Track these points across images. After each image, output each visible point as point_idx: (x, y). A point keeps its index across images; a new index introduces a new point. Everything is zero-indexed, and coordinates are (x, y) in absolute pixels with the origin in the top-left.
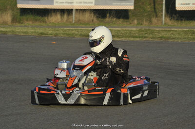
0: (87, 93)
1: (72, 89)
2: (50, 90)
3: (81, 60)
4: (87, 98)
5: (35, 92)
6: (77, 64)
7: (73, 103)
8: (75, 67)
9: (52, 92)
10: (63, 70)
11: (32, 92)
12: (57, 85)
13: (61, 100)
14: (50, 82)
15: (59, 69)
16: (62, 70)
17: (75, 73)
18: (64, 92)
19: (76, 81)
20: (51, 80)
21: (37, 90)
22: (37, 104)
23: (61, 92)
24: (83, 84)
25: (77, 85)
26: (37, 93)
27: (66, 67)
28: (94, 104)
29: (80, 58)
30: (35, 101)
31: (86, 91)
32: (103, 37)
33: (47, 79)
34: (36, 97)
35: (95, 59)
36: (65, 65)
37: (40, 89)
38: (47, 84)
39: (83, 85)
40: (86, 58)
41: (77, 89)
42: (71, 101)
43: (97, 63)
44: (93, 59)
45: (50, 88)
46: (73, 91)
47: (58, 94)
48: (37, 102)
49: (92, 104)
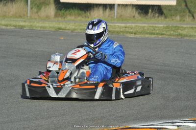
0: (78, 86)
1: (64, 82)
2: (40, 83)
3: (74, 54)
4: (79, 92)
5: (26, 84)
6: (70, 57)
7: (64, 96)
8: (67, 60)
9: (43, 85)
10: (56, 63)
11: (23, 85)
12: (48, 78)
13: (52, 93)
14: (42, 75)
15: (51, 62)
16: (55, 63)
17: (67, 66)
18: (55, 85)
19: (68, 74)
20: (43, 73)
21: (28, 83)
22: (28, 97)
23: (52, 85)
24: (75, 77)
25: (68, 79)
26: (28, 86)
27: (59, 60)
29: (73, 51)
30: (26, 94)
33: (40, 72)
34: (27, 90)
35: (88, 53)
36: (58, 58)
37: (31, 82)
38: (39, 77)
39: (75, 79)
40: (79, 51)
41: (69, 82)
42: (62, 95)
44: (85, 53)
45: (42, 81)
46: (64, 85)
47: (49, 87)
48: (28, 95)
49: (84, 98)
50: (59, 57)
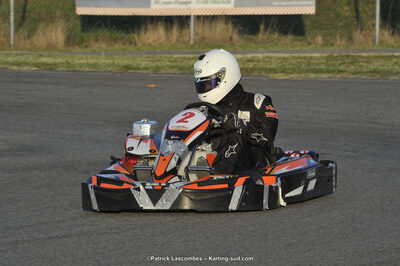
0: (195, 187)
1: (166, 180)
2: (120, 182)
3: (182, 121)
4: (198, 198)
5: (90, 185)
6: (175, 129)
7: (168, 207)
8: (170, 134)
9: (125, 186)
10: (143, 139)
11: (85, 187)
12: (135, 172)
13: (144, 202)
14: (117, 164)
15: (134, 137)
16: (141, 140)
17: (170, 146)
18: (149, 186)
19: (173, 163)
20: (119, 160)
21: (95, 182)
22: (96, 211)
23: (144, 185)
24: (187, 168)
25: (174, 172)
26: (95, 188)
27: (148, 134)
28: (211, 210)
29: (180, 116)
30: (91, 204)
31: (194, 183)
32: (223, 71)
33: (112, 158)
34: (93, 196)
35: (209, 118)
36: (146, 129)
37: (100, 180)
38: (112, 168)
39: (187, 170)
40: (192, 115)
41: (176, 179)
42: (165, 204)
43: (214, 124)
44: (204, 118)
45: (122, 177)
46: (168, 185)
47: (138, 189)
48: (95, 206)
49: (207, 209)
50: (148, 126)
